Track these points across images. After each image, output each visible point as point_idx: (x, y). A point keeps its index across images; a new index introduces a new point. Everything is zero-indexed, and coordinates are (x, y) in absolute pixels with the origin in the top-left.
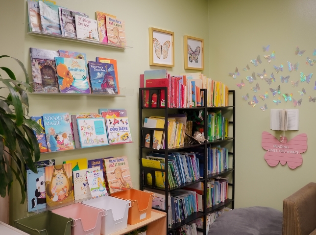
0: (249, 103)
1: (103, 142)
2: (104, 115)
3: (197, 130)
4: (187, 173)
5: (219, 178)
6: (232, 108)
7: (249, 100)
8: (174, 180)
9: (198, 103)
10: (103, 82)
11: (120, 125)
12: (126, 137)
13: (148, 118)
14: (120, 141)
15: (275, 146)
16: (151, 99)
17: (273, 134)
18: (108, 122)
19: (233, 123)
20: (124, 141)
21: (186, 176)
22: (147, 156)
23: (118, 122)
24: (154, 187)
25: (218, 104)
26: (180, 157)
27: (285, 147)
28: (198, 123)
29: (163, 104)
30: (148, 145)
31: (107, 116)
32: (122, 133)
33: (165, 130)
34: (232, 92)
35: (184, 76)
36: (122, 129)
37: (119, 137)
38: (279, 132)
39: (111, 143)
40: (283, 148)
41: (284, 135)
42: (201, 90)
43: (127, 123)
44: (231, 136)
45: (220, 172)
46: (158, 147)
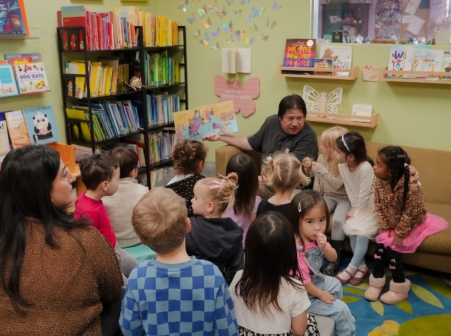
0: (202, 42)
1: (11, 91)
2: (11, 61)
3: (134, 75)
4: (121, 124)
5: (166, 129)
6: (183, 47)
7: (200, 38)
8: (103, 131)
9: (133, 43)
10: (6, 22)
11: (34, 71)
12: (41, 86)
13: (70, 62)
14: (35, 90)
15: (228, 91)
16: (70, 40)
17: (226, 78)
18: (17, 69)
19: (185, 65)
20: (39, 90)
21: (119, 127)
22: (73, 107)
23: (30, 68)
24: (81, 141)
25: (161, 43)
26: (109, 106)
27: (238, 92)
28: (136, 67)
29: (82, 47)
30: (70, 94)
31: (16, 62)
32: (36, 81)
33: (87, 76)
34: (183, 28)
35: (111, 12)
36: (37, 76)
37: (33, 86)
38: (231, 75)
39: (21, 93)
40: (236, 94)
41: (237, 78)
42: (136, 28)
43: (42, 69)
44: (183, 80)
45: (168, 122)
46: (81, 96)
